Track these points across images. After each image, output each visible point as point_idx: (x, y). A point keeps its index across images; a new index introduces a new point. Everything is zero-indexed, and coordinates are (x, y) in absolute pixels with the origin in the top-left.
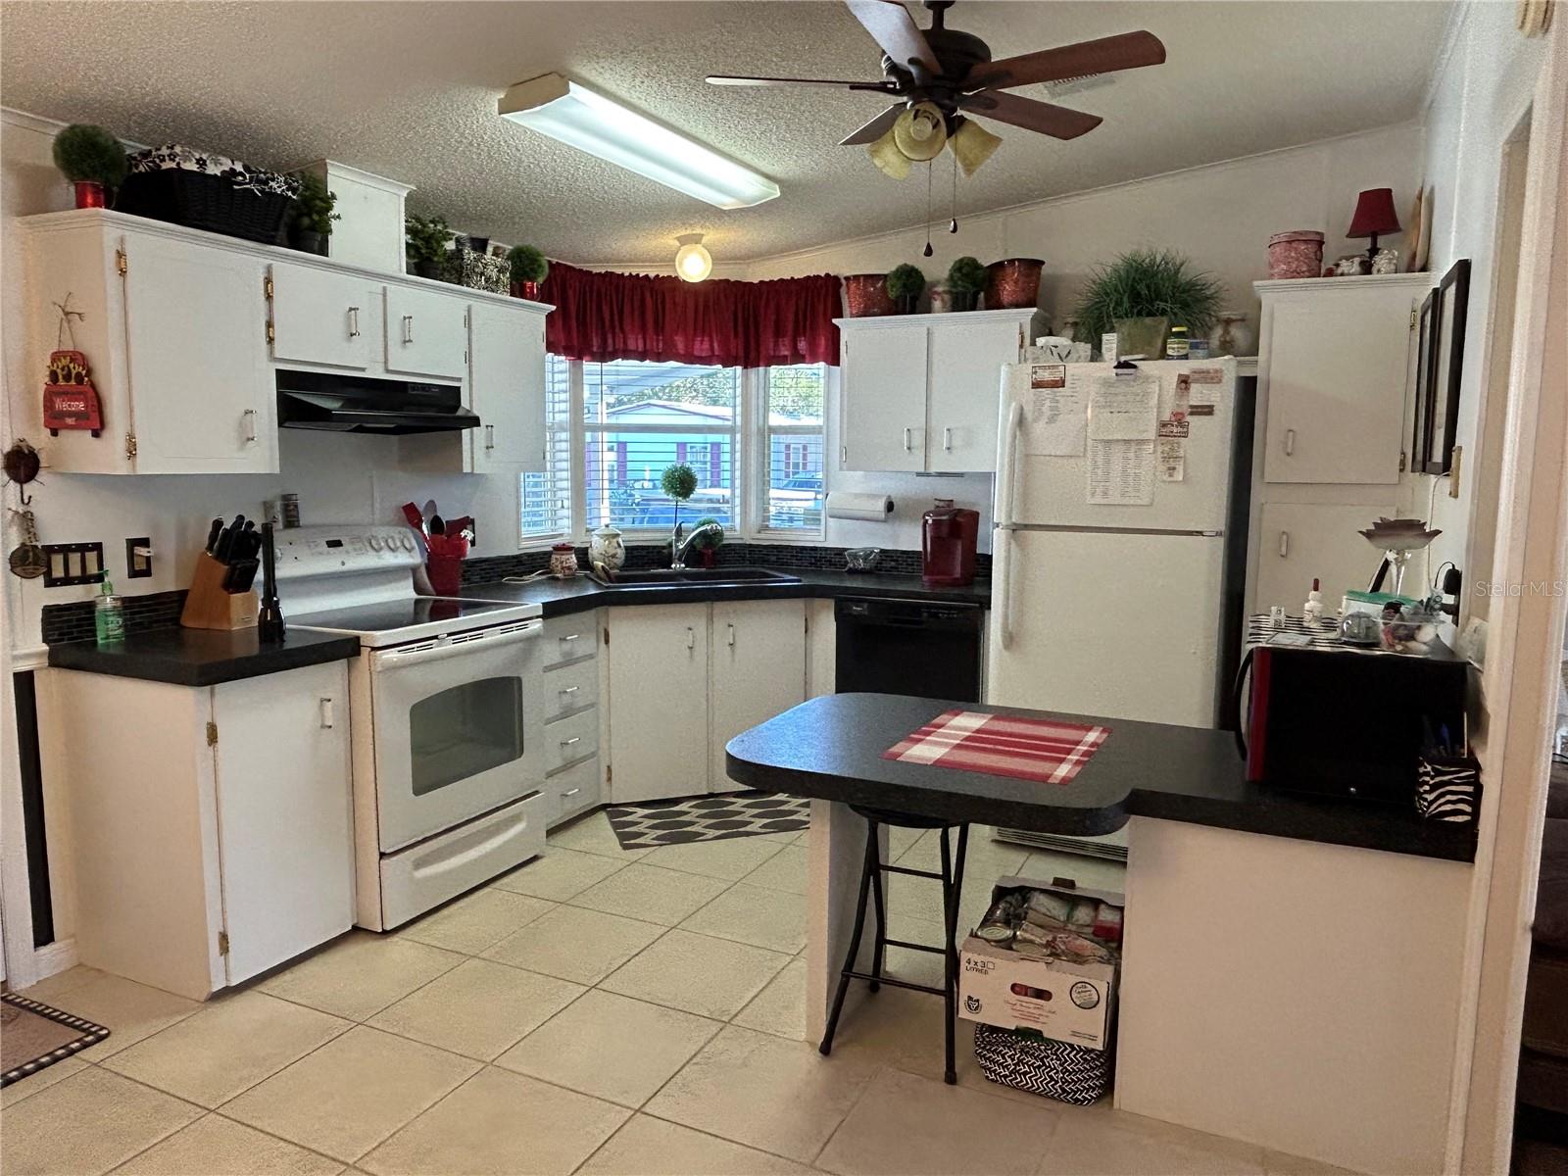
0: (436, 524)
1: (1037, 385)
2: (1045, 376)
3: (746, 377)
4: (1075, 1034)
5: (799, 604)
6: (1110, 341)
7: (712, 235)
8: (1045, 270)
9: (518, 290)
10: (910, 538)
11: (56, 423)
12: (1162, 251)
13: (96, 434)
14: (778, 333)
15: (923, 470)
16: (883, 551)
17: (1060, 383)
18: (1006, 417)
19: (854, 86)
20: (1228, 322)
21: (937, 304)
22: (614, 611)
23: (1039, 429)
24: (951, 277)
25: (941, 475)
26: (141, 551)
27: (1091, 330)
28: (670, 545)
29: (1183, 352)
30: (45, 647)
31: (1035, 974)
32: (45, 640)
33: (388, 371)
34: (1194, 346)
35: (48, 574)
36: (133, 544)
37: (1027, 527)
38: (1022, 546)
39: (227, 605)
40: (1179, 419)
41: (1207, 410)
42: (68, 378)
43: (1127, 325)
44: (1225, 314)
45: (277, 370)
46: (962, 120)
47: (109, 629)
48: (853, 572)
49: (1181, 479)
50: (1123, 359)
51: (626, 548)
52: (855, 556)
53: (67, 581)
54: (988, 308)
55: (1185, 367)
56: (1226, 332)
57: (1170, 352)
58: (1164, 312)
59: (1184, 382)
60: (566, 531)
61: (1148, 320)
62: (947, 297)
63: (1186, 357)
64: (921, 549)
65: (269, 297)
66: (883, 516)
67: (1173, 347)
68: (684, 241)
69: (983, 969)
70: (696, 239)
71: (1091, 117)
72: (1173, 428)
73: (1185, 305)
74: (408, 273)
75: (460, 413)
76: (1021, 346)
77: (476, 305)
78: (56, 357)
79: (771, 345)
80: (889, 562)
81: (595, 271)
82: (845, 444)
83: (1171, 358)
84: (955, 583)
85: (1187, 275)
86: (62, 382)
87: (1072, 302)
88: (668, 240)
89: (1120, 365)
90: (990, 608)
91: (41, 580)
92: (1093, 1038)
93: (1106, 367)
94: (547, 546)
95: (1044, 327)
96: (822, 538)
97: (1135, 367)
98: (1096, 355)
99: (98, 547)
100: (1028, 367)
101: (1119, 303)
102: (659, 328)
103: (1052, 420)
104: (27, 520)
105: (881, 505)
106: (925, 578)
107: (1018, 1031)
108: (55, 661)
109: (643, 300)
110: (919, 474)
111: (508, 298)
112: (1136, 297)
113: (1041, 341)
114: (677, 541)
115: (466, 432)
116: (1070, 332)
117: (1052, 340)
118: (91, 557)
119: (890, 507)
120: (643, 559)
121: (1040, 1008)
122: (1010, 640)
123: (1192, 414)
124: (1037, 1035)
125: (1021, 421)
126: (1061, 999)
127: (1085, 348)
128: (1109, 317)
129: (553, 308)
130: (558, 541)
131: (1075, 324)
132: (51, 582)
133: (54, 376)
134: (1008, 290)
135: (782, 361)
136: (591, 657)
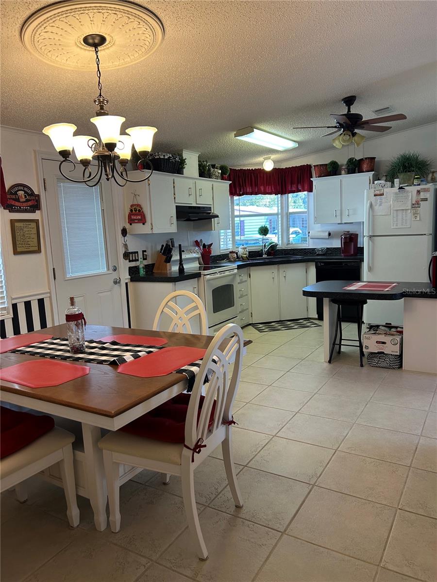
0: (204, 246)
1: (375, 195)
2: (378, 192)
3: (281, 197)
4: (392, 352)
5: (303, 264)
6: (397, 181)
7: (273, 157)
8: (376, 159)
9: (223, 178)
10: (337, 244)
11: (131, 221)
12: (412, 152)
13: (144, 224)
14: (292, 184)
15: (340, 222)
16: (327, 248)
17: (382, 195)
18: (366, 206)
19: (328, 127)
20: (433, 172)
21: (343, 172)
22: (252, 268)
23: (376, 208)
24: (347, 164)
25: (345, 223)
26: (145, 253)
27: (391, 178)
28: (262, 250)
29: (419, 183)
30: (130, 277)
31: (382, 338)
32: (129, 275)
33: (197, 204)
34: (422, 181)
35: (129, 259)
36: (144, 251)
37: (374, 236)
38: (373, 242)
39: (166, 266)
40: (418, 203)
41: (426, 200)
42: (136, 211)
43: (401, 176)
44: (432, 170)
45: (176, 206)
46: (356, 133)
47: (142, 272)
48: (318, 255)
49: (419, 219)
50: (401, 186)
51: (249, 252)
52: (318, 250)
53: (133, 261)
54: (359, 173)
55: (419, 188)
56: (433, 175)
57: (415, 183)
58: (413, 171)
59: (419, 192)
60: (231, 247)
61: (409, 173)
62: (346, 170)
63: (419, 185)
64: (340, 247)
65: (174, 187)
66: (327, 237)
67: (416, 182)
68: (265, 159)
69: (369, 339)
70: (269, 158)
71: (388, 127)
72: (416, 205)
73: (420, 168)
74: (199, 177)
75: (211, 214)
76: (370, 183)
77: (215, 184)
78: (132, 206)
79: (290, 187)
80: (330, 251)
81: (237, 169)
82: (316, 216)
83: (415, 185)
84: (352, 255)
85: (420, 158)
86: (134, 212)
87: (385, 169)
88: (261, 159)
89: (401, 188)
90: (363, 261)
91: (128, 260)
92: (397, 352)
93: (396, 189)
94: (227, 252)
95: (377, 178)
96: (308, 246)
97: (404, 189)
98: (392, 186)
99: (137, 252)
100: (373, 190)
101: (399, 169)
102: (256, 185)
103: (380, 205)
104: (126, 246)
105: (327, 234)
106: (342, 255)
107: (379, 353)
108: (132, 280)
109: (251, 176)
110: (339, 224)
111: (220, 180)
112: (405, 167)
113: (376, 182)
114: (264, 248)
115: (213, 219)
116: (384, 178)
117: (379, 182)
118: (136, 254)
119: (330, 234)
120: (253, 255)
121: (383, 346)
122: (370, 269)
123: (421, 201)
124: (383, 353)
125: (371, 206)
126: (388, 344)
127: (389, 184)
128: (396, 173)
129: (231, 182)
130: (231, 250)
131: (386, 176)
132: (130, 261)
133: (131, 210)
134: (365, 166)
135: (294, 192)
136: (246, 281)
